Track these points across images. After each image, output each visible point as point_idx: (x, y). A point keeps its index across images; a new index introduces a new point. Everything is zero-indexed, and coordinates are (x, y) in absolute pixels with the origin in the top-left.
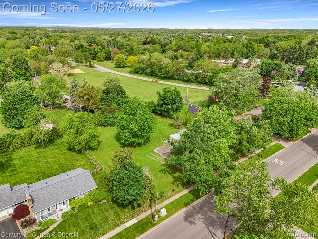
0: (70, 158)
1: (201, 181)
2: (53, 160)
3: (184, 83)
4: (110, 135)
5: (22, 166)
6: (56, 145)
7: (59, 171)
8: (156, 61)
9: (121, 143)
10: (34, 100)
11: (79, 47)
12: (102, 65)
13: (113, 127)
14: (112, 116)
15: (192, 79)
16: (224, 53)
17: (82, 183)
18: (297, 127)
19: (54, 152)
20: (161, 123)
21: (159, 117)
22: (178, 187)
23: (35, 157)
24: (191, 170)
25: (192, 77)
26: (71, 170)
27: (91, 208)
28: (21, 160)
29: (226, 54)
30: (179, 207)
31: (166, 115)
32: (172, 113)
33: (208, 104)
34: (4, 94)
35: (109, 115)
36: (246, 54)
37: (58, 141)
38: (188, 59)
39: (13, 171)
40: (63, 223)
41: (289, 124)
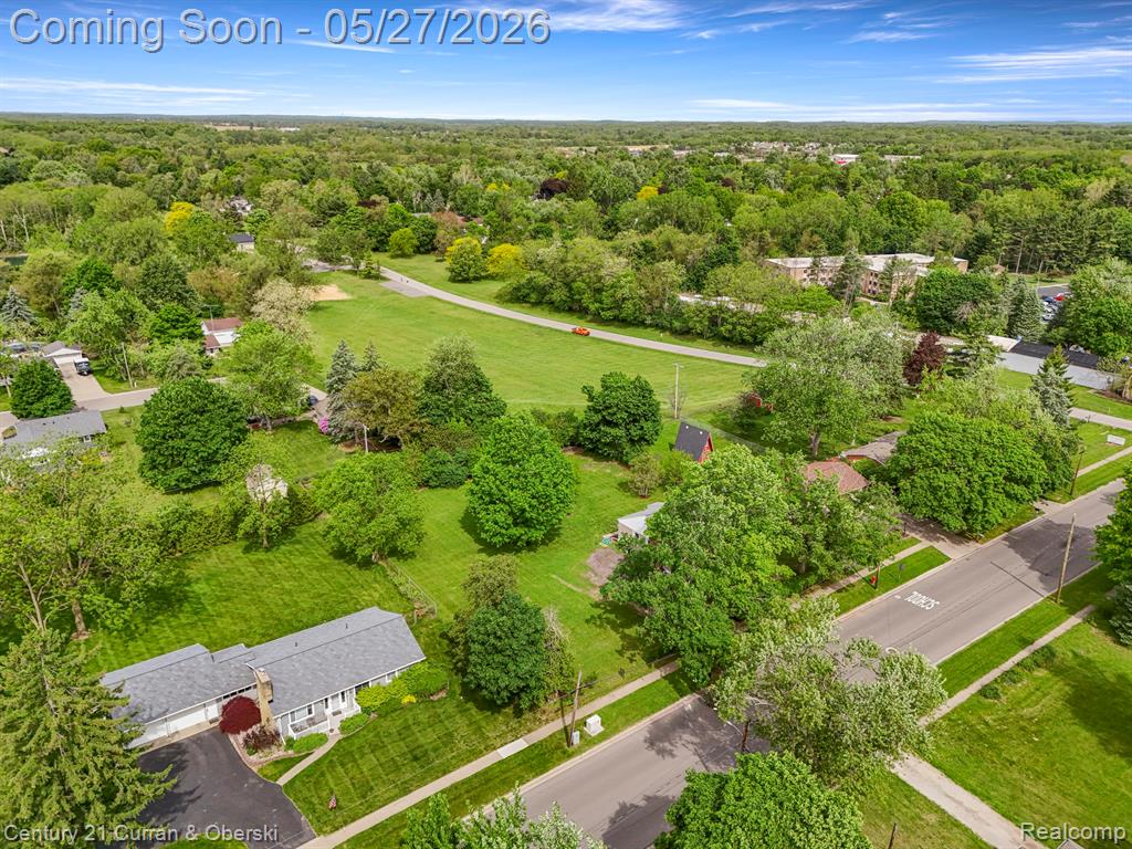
0: (343, 581)
1: (691, 645)
2: (296, 584)
3: (673, 339)
4: (446, 513)
5: (219, 599)
6: (299, 542)
7: (319, 615)
8: (585, 266)
9: (479, 540)
10: (230, 411)
11: (331, 209)
12: (406, 272)
13: (454, 491)
14: (450, 458)
15: (699, 328)
16: (813, 233)
17: (385, 646)
19: (295, 562)
20: (595, 478)
21: (590, 460)
22: (634, 662)
23: (247, 575)
24: (668, 617)
25: (700, 322)
26: (349, 613)
27: (411, 710)
28: (213, 582)
29: (816, 238)
30: (634, 713)
31: (609, 454)
32: (627, 449)
33: (739, 421)
34: (121, 380)
35: (443, 454)
36: (887, 237)
37: (304, 531)
38: (689, 257)
39: (196, 613)
40: (344, 743)
41: (961, 493)
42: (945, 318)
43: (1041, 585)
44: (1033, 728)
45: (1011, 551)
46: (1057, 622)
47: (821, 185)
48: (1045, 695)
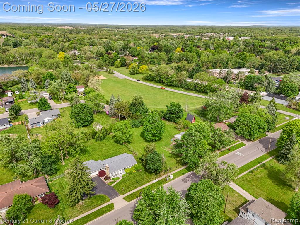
0: (117, 147)
1: (191, 162)
2: (108, 148)
3: (185, 90)
4: (137, 133)
5: (93, 151)
6: (107, 139)
7: (114, 154)
8: (164, 72)
9: (145, 139)
12: (119, 71)
13: (138, 128)
16: (220, 63)
18: (254, 133)
19: (107, 143)
20: (169, 126)
21: (167, 121)
22: (179, 165)
23: (97, 146)
24: (186, 156)
25: (192, 87)
27: (135, 173)
28: (91, 147)
29: (221, 64)
30: (179, 175)
31: (172, 120)
32: (176, 120)
33: (201, 113)
34: (59, 101)
35: (136, 120)
36: (239, 64)
37: (107, 137)
38: (189, 70)
39: (89, 154)
40: (123, 179)
41: (249, 131)
42: (251, 86)
43: (265, 151)
44: (259, 179)
45: (260, 143)
46: (267, 158)
47: (223, 47)
48: (262, 173)
